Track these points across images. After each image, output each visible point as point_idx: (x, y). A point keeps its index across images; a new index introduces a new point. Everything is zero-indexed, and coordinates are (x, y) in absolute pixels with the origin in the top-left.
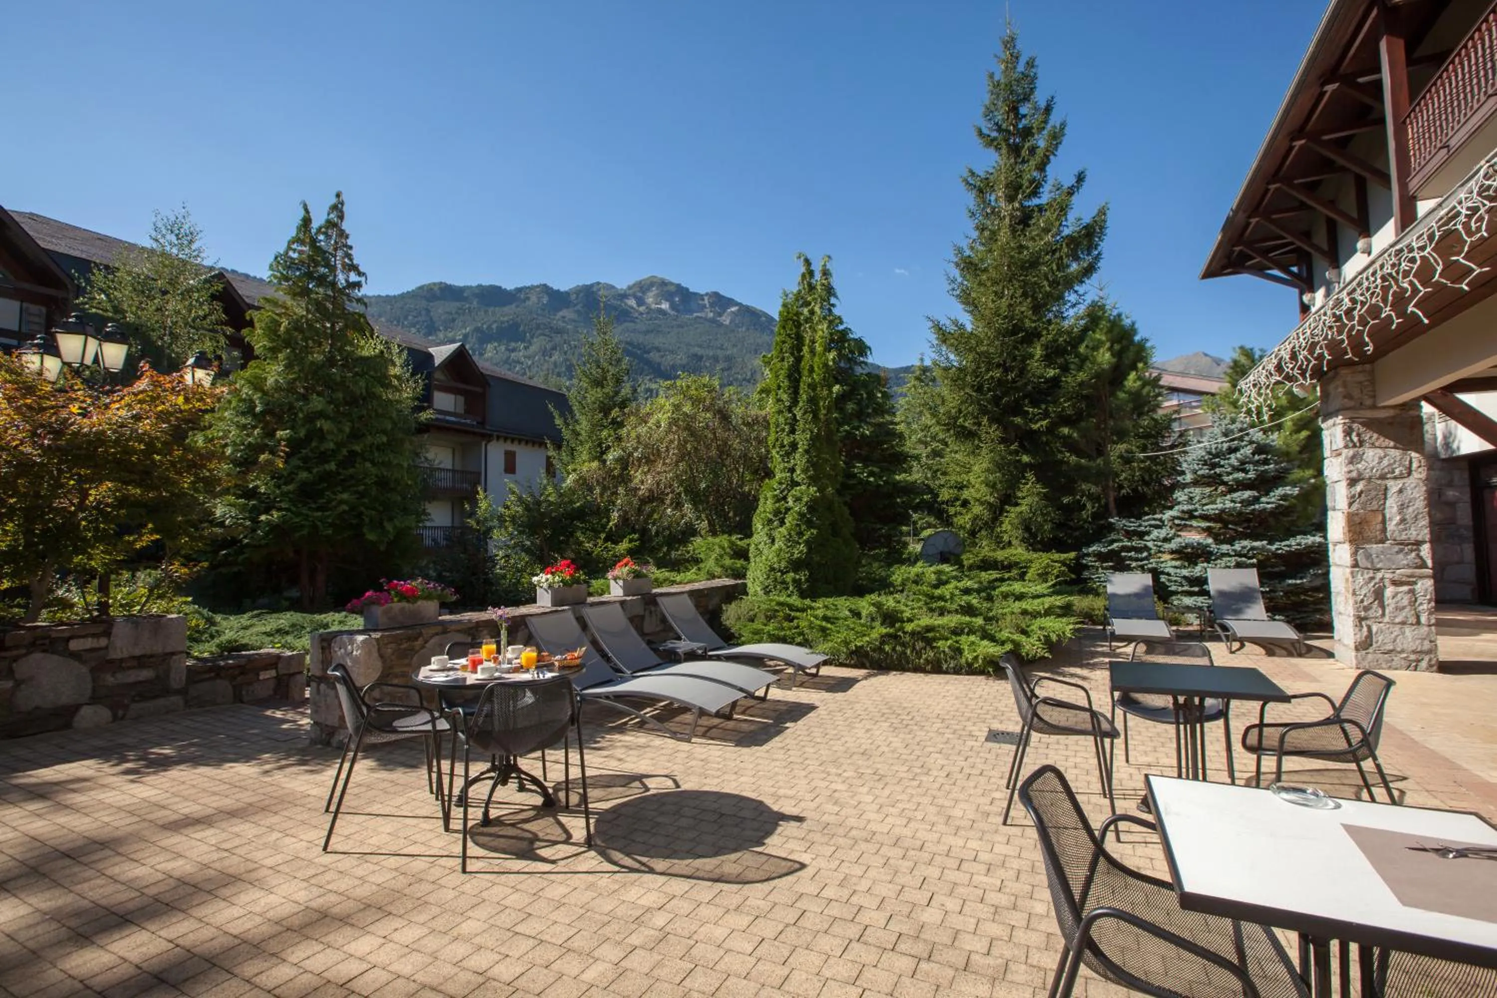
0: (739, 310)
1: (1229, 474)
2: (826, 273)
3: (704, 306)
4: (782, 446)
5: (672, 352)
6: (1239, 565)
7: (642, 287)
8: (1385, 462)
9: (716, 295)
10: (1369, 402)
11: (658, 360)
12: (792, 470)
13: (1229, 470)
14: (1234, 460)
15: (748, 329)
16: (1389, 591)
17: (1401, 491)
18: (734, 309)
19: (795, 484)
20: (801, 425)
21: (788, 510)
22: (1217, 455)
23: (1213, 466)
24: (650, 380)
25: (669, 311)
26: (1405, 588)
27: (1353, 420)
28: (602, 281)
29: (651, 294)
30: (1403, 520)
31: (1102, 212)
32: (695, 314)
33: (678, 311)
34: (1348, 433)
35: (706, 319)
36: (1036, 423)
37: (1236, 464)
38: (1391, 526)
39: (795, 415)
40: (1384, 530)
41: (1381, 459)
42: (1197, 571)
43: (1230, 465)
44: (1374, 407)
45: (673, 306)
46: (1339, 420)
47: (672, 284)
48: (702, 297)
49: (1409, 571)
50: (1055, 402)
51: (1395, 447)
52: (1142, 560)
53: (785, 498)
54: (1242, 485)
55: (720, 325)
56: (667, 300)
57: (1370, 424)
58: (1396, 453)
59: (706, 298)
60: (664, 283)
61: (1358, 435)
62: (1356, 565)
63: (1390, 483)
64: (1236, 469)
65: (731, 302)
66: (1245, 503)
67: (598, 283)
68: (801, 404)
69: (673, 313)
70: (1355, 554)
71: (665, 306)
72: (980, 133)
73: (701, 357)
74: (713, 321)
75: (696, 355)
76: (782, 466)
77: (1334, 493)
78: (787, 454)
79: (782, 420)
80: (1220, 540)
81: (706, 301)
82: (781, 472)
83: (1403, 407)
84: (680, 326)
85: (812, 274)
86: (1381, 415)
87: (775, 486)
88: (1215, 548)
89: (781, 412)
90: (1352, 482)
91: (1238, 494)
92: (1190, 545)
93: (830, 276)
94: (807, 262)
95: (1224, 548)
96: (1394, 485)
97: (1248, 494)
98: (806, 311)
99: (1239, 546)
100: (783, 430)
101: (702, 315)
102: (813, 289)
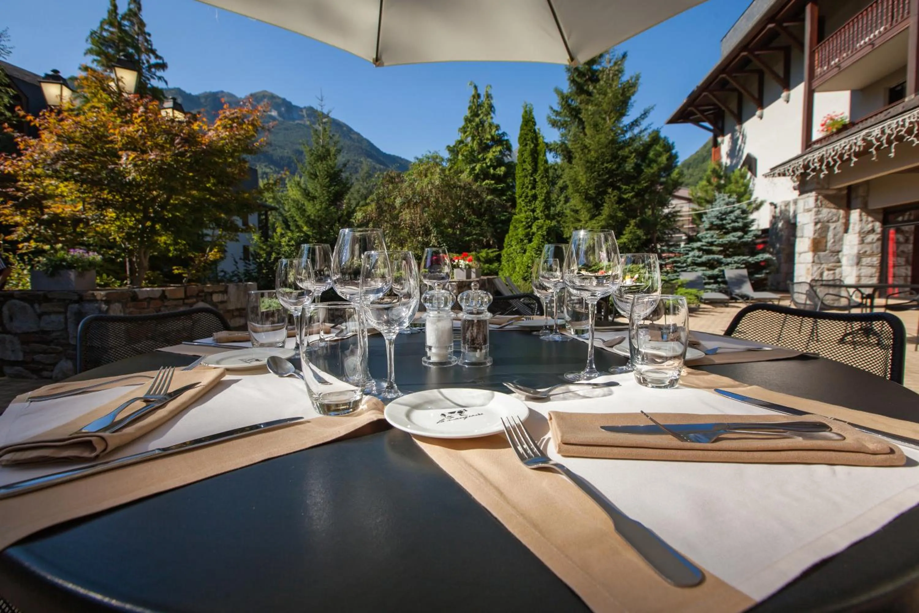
1: (729, 224)
2: (489, 96)
3: (303, 116)
4: (527, 197)
5: (280, 147)
6: (737, 267)
7: (256, 98)
8: (830, 215)
9: (311, 108)
10: (826, 186)
11: (271, 152)
12: (533, 211)
13: (730, 221)
14: (732, 216)
16: (826, 273)
17: (835, 228)
19: (536, 219)
20: (539, 184)
21: (534, 234)
22: (723, 214)
23: (722, 220)
24: (266, 166)
25: (278, 117)
26: (832, 272)
27: (819, 194)
28: (225, 91)
29: (262, 104)
30: (834, 242)
31: (637, 78)
32: (297, 122)
33: (284, 118)
34: (817, 200)
35: (305, 126)
36: (626, 194)
37: (734, 219)
38: (829, 244)
39: (535, 179)
40: (826, 246)
41: (829, 213)
42: (716, 272)
43: (731, 219)
44: (828, 189)
45: (280, 114)
46: (813, 194)
47: (279, 98)
48: (301, 109)
49: (834, 264)
50: (638, 183)
51: (834, 208)
52: (684, 267)
53: (530, 227)
54: (735, 230)
56: (276, 109)
57: (827, 197)
58: (834, 211)
59: (304, 111)
60: (273, 97)
61: (821, 202)
62: (813, 262)
63: (831, 224)
64: (733, 221)
66: (740, 238)
67: (222, 92)
68: (539, 172)
69: (280, 119)
70: (814, 257)
71: (274, 113)
74: (308, 127)
76: (526, 208)
77: (802, 230)
78: (530, 202)
79: (527, 181)
80: (727, 256)
81: (304, 113)
82: (526, 212)
83: (840, 189)
84: (286, 129)
85: (479, 96)
86: (831, 192)
87: (523, 220)
88: (724, 260)
89: (526, 176)
90: (816, 224)
91: (734, 234)
92: (714, 259)
93: (492, 98)
94: (476, 87)
95: (729, 260)
96: (832, 226)
97: (740, 234)
98: (477, 120)
99: (736, 258)
100: (527, 187)
101: (302, 122)
102: (480, 106)
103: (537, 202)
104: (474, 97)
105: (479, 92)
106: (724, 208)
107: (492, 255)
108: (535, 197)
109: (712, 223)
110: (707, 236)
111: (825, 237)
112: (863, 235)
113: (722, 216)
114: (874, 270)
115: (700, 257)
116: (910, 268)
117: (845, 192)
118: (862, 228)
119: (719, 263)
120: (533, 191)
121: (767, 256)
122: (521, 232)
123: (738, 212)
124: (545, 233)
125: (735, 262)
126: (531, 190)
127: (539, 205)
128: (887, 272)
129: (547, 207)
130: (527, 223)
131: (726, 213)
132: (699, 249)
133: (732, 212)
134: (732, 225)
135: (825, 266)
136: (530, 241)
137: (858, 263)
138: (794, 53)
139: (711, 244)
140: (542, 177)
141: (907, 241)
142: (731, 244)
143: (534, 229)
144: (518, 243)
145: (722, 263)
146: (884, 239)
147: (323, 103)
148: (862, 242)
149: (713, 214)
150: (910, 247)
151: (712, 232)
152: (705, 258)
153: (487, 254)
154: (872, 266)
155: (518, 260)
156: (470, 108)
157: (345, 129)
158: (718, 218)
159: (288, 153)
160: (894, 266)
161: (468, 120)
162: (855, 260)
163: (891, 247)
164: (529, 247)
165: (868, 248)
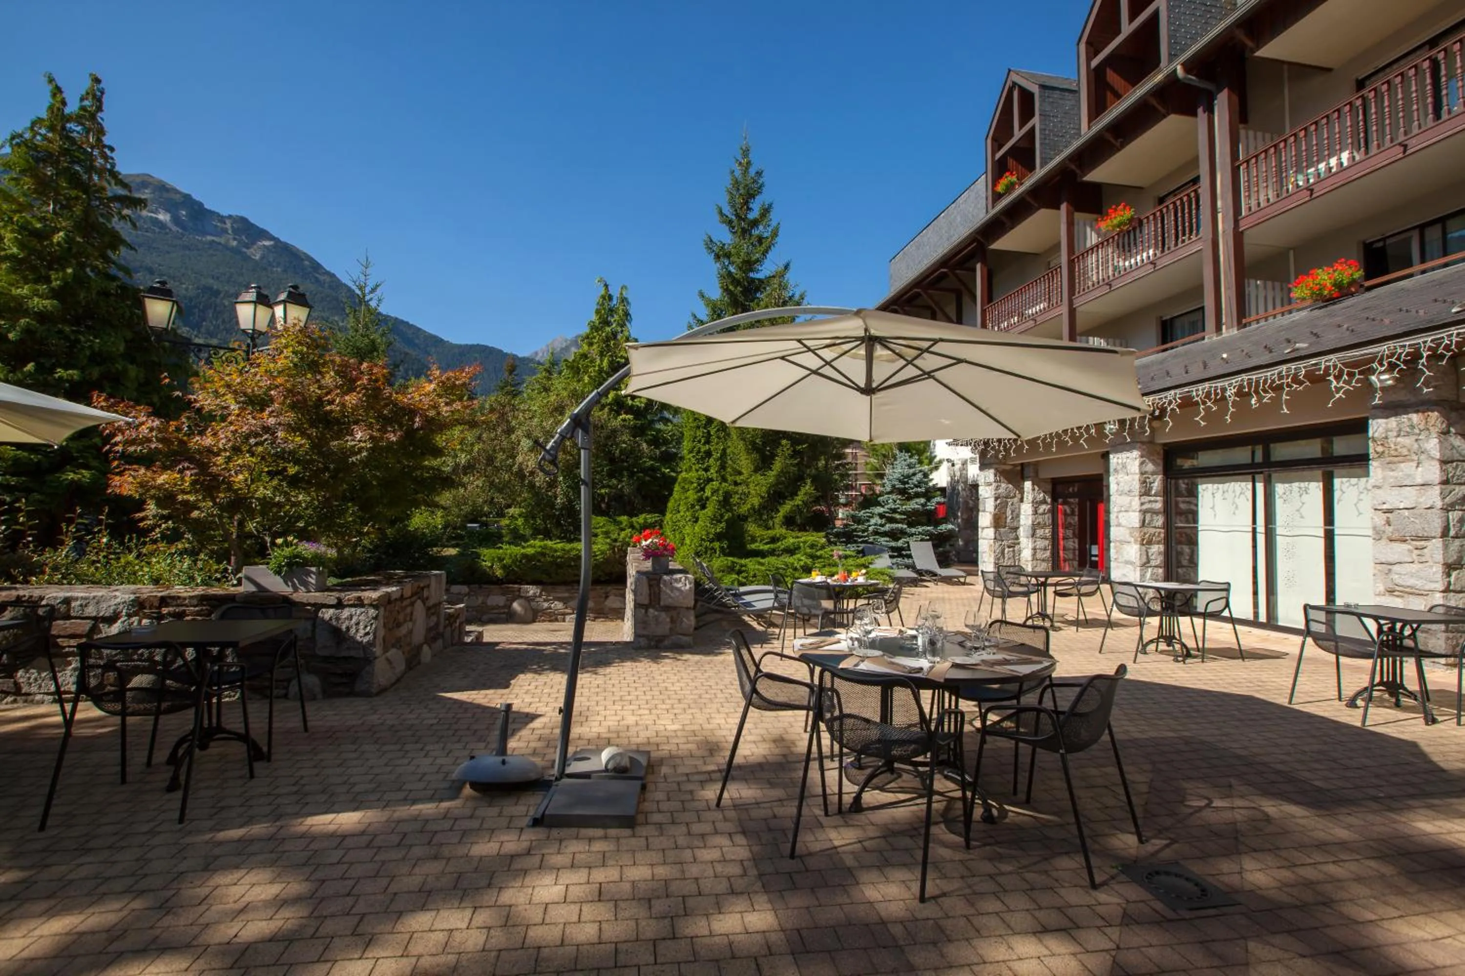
0: (274, 246)
3: (225, 231)
4: (699, 452)
6: (922, 540)
8: (1007, 490)
9: (244, 220)
10: (1003, 463)
12: (706, 470)
13: (912, 486)
14: (914, 480)
15: (285, 271)
16: (1007, 550)
17: (1012, 504)
18: (267, 243)
22: (905, 477)
23: (904, 483)
25: (170, 225)
27: (997, 471)
30: (1012, 517)
33: (184, 228)
34: (995, 476)
35: (226, 247)
37: (916, 483)
38: (1008, 520)
40: (1005, 522)
41: (1006, 488)
42: (900, 543)
43: (913, 483)
44: (1005, 466)
45: (176, 220)
46: (993, 470)
47: (177, 192)
48: (222, 219)
49: (1013, 540)
51: (1010, 484)
54: (917, 495)
55: (247, 258)
56: (167, 210)
57: (1003, 474)
58: (1010, 486)
59: (228, 221)
61: (999, 477)
62: (995, 538)
64: (916, 486)
65: (263, 234)
66: (923, 505)
69: (174, 228)
70: (995, 533)
71: (163, 217)
72: (721, 213)
73: (217, 293)
74: (236, 251)
75: (210, 289)
76: (697, 466)
77: (984, 504)
78: (703, 459)
79: (699, 433)
80: (910, 525)
81: (228, 225)
82: (697, 471)
83: (1015, 465)
84: (186, 248)
85: (610, 298)
86: (1008, 468)
87: (694, 480)
88: (908, 530)
89: (698, 427)
90: (996, 499)
91: (918, 500)
92: (897, 529)
93: (628, 303)
94: (606, 286)
95: (913, 530)
96: (1010, 501)
97: (923, 500)
98: (608, 329)
99: (920, 529)
100: (699, 441)
101: (222, 240)
102: (612, 311)
103: (711, 460)
104: (603, 297)
105: (611, 292)
106: (907, 471)
107: (649, 521)
108: (709, 454)
109: (893, 486)
110: (892, 501)
111: (1005, 513)
112: (1036, 504)
113: (905, 479)
114: (1047, 542)
115: (882, 525)
116: (1076, 541)
117: (1019, 468)
118: (1034, 498)
119: (903, 533)
120: (707, 447)
121: (950, 526)
122: (692, 496)
123: (919, 476)
124: (721, 498)
125: (920, 533)
126: (704, 444)
127: (713, 463)
128: (1058, 544)
129: (723, 467)
130: (699, 485)
131: (909, 477)
132: (881, 516)
133: (914, 474)
134: (915, 490)
135: (1005, 542)
136: (703, 507)
137: (1033, 535)
138: (966, 299)
139: (894, 511)
140: (718, 430)
141: (1073, 513)
142: (915, 512)
143: (708, 493)
144: (688, 510)
145: (906, 533)
146: (1053, 512)
147: (368, 272)
148: (1035, 512)
149: (897, 476)
150: (1076, 518)
151: (894, 497)
152: (888, 527)
153: (645, 519)
154: (1046, 538)
155: (688, 530)
156: (598, 312)
157: (307, 263)
158: (900, 481)
159: (187, 289)
160: (1064, 538)
161: (594, 328)
162: (1030, 532)
163: (1061, 518)
164: (701, 514)
165: (1040, 519)
